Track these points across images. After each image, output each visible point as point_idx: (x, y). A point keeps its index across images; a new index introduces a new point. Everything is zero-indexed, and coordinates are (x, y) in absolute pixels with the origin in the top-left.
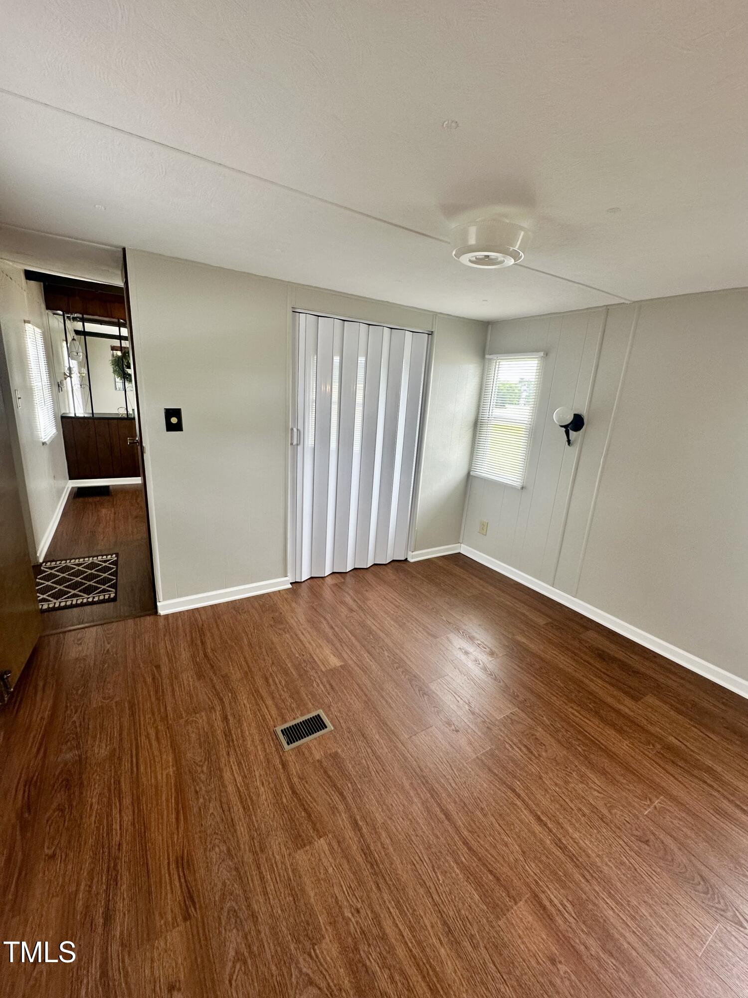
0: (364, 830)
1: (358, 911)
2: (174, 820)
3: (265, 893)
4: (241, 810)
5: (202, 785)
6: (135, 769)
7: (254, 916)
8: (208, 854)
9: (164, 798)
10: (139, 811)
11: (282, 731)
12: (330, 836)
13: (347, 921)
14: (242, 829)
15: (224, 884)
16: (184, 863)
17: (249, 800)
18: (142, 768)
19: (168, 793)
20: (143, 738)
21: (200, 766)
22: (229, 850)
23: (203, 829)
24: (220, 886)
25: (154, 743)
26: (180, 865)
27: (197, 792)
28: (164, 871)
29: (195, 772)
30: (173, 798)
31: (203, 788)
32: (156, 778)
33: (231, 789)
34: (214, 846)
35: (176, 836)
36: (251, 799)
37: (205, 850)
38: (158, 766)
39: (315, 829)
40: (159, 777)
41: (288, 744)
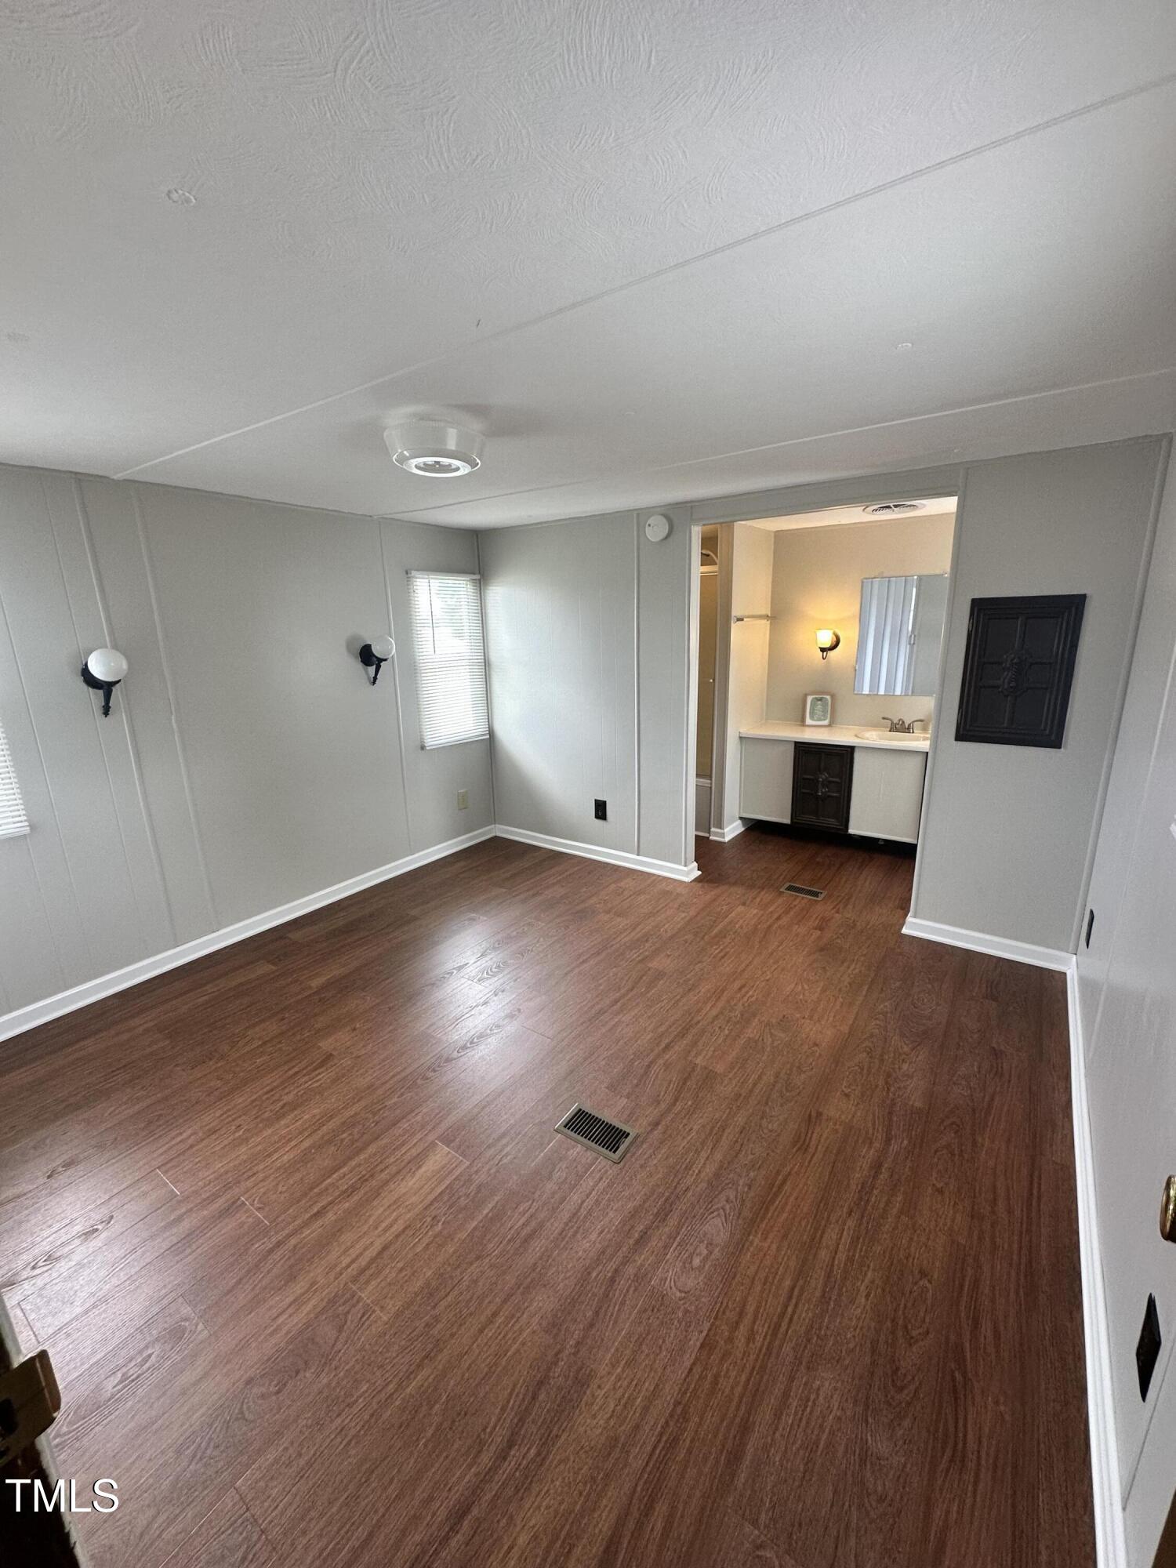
0: (667, 1041)
1: (720, 1027)
2: (788, 1183)
3: (760, 1077)
4: (727, 1131)
5: (739, 1188)
6: (796, 1292)
7: (777, 1076)
8: (779, 1131)
9: (785, 1215)
10: (816, 1230)
11: (614, 1152)
12: (690, 1058)
13: (731, 1031)
14: (740, 1119)
15: (782, 1105)
16: (801, 1144)
17: (715, 1132)
18: (788, 1283)
19: (778, 1216)
20: (759, 1339)
21: (724, 1210)
22: (762, 1118)
23: (770, 1151)
24: (785, 1107)
25: (750, 1309)
26: (805, 1146)
27: (750, 1187)
28: (819, 1155)
29: (735, 1209)
30: (775, 1205)
31: (741, 1183)
32: (779, 1249)
33: (718, 1156)
34: (771, 1131)
35: (795, 1170)
36: (711, 1130)
37: (778, 1135)
38: (768, 1262)
39: (693, 1070)
40: (774, 1246)
41: (628, 1134)
